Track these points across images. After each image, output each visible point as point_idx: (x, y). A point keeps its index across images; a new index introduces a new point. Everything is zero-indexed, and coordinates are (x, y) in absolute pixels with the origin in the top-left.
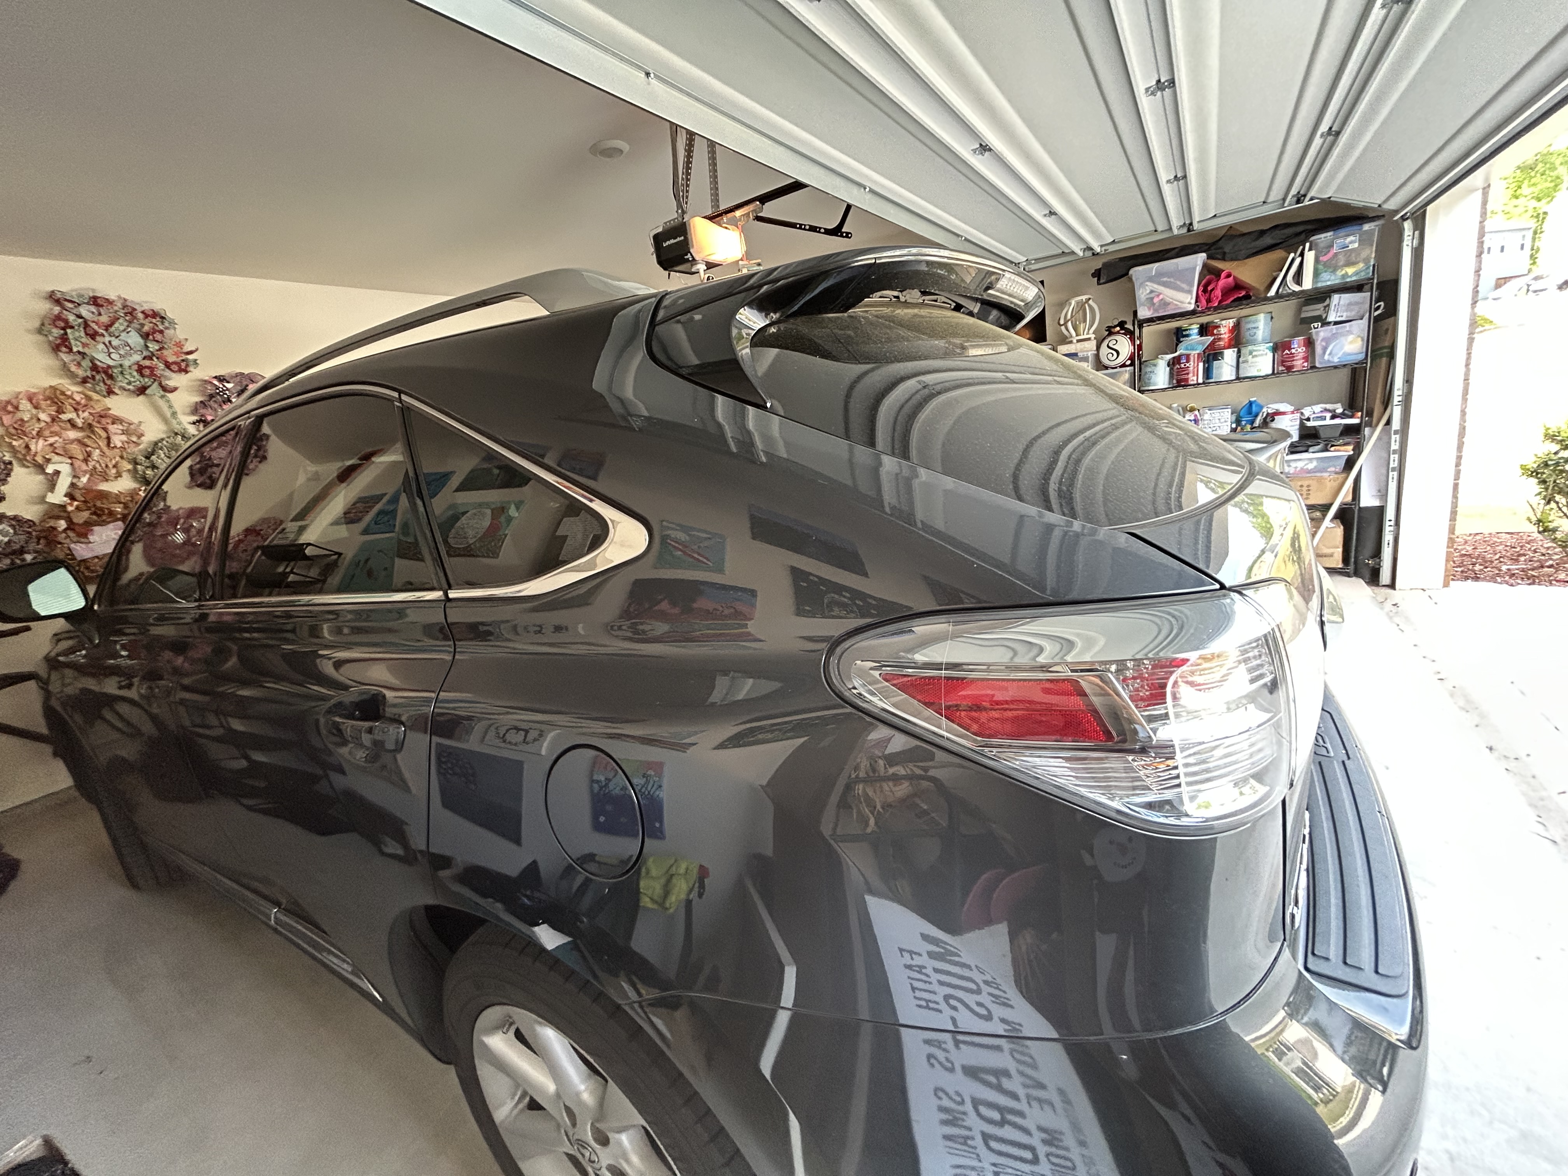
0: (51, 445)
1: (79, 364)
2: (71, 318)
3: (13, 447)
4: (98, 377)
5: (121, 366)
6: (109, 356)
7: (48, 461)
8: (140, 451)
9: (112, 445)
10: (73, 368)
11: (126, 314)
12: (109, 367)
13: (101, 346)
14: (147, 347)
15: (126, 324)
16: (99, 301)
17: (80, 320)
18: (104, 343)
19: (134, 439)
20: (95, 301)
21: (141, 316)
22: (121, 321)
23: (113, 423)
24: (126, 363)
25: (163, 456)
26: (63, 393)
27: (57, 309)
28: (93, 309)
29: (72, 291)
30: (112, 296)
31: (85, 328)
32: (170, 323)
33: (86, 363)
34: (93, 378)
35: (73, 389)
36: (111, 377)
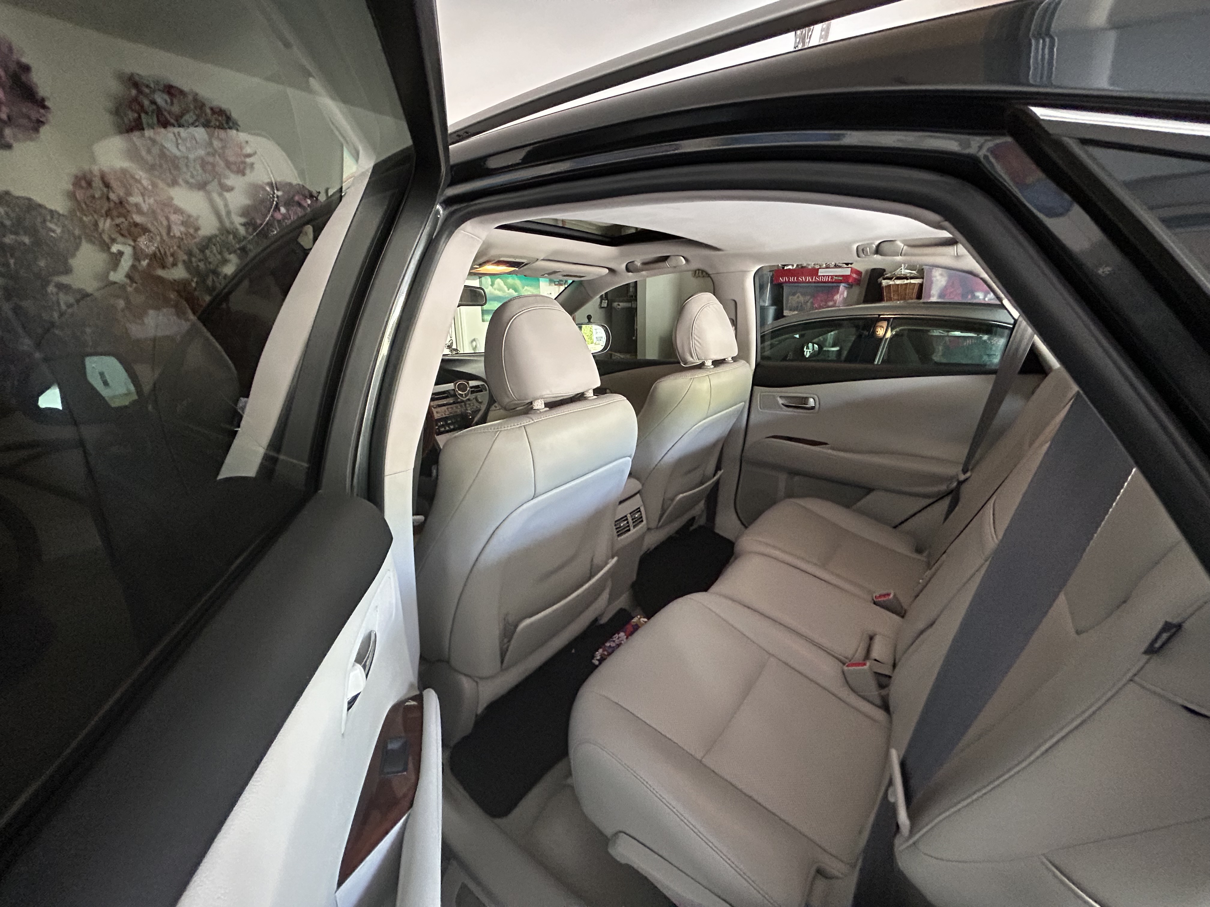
0: (117, 225)
1: (149, 151)
2: (146, 103)
3: (84, 222)
4: (165, 166)
5: (187, 158)
6: (177, 147)
7: (113, 240)
8: (195, 243)
9: (172, 234)
10: (144, 153)
11: (195, 108)
12: (176, 157)
13: (171, 135)
14: (211, 144)
15: (195, 118)
16: (173, 91)
17: (154, 107)
18: (174, 133)
19: (192, 231)
20: (170, 90)
21: (208, 111)
22: (191, 114)
23: (175, 213)
24: (192, 156)
25: (215, 251)
26: (133, 177)
27: (134, 92)
28: (167, 97)
29: (149, 76)
30: (186, 88)
31: (158, 117)
32: (233, 123)
33: (155, 150)
34: (161, 166)
35: (141, 174)
36: (177, 168)
